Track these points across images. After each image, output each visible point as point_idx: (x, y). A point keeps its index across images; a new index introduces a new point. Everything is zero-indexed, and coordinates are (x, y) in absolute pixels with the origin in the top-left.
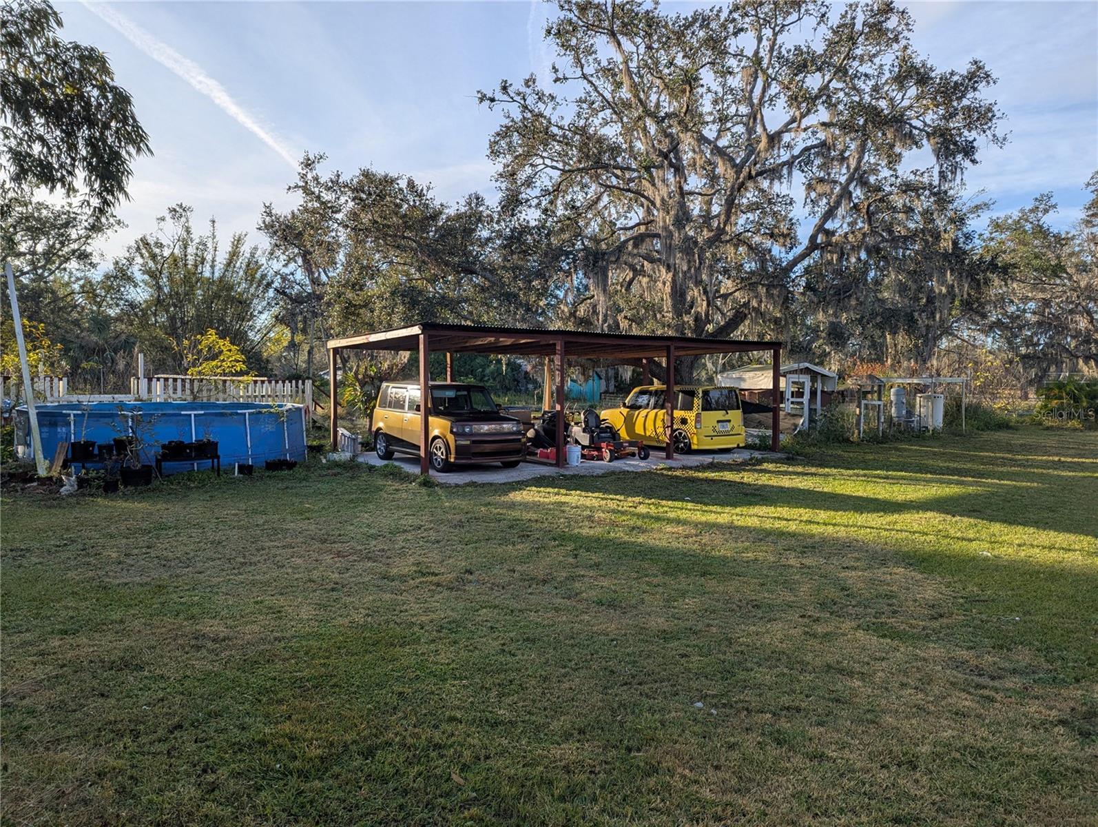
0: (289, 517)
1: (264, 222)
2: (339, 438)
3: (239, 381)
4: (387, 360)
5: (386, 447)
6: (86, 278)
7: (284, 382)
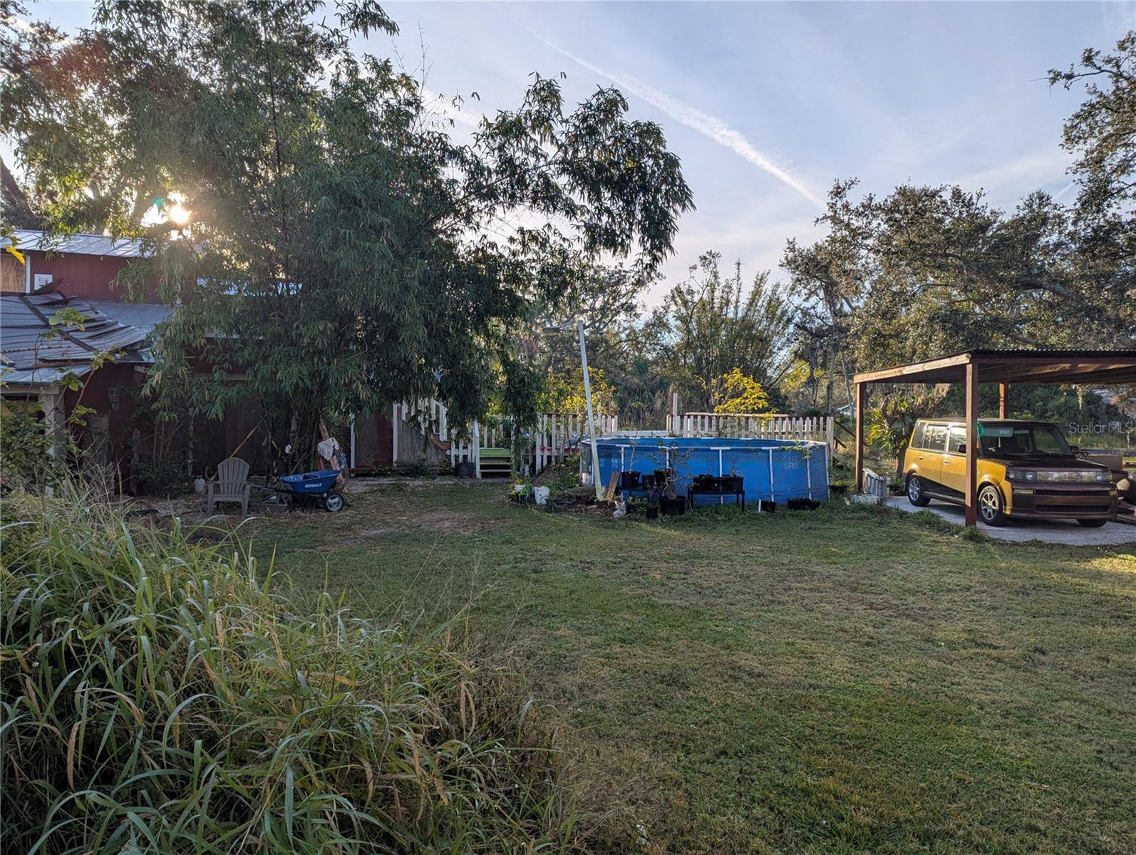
0: (814, 560)
1: (786, 258)
2: (864, 479)
3: (761, 418)
4: (919, 396)
5: (921, 493)
6: (631, 328)
7: (804, 419)
